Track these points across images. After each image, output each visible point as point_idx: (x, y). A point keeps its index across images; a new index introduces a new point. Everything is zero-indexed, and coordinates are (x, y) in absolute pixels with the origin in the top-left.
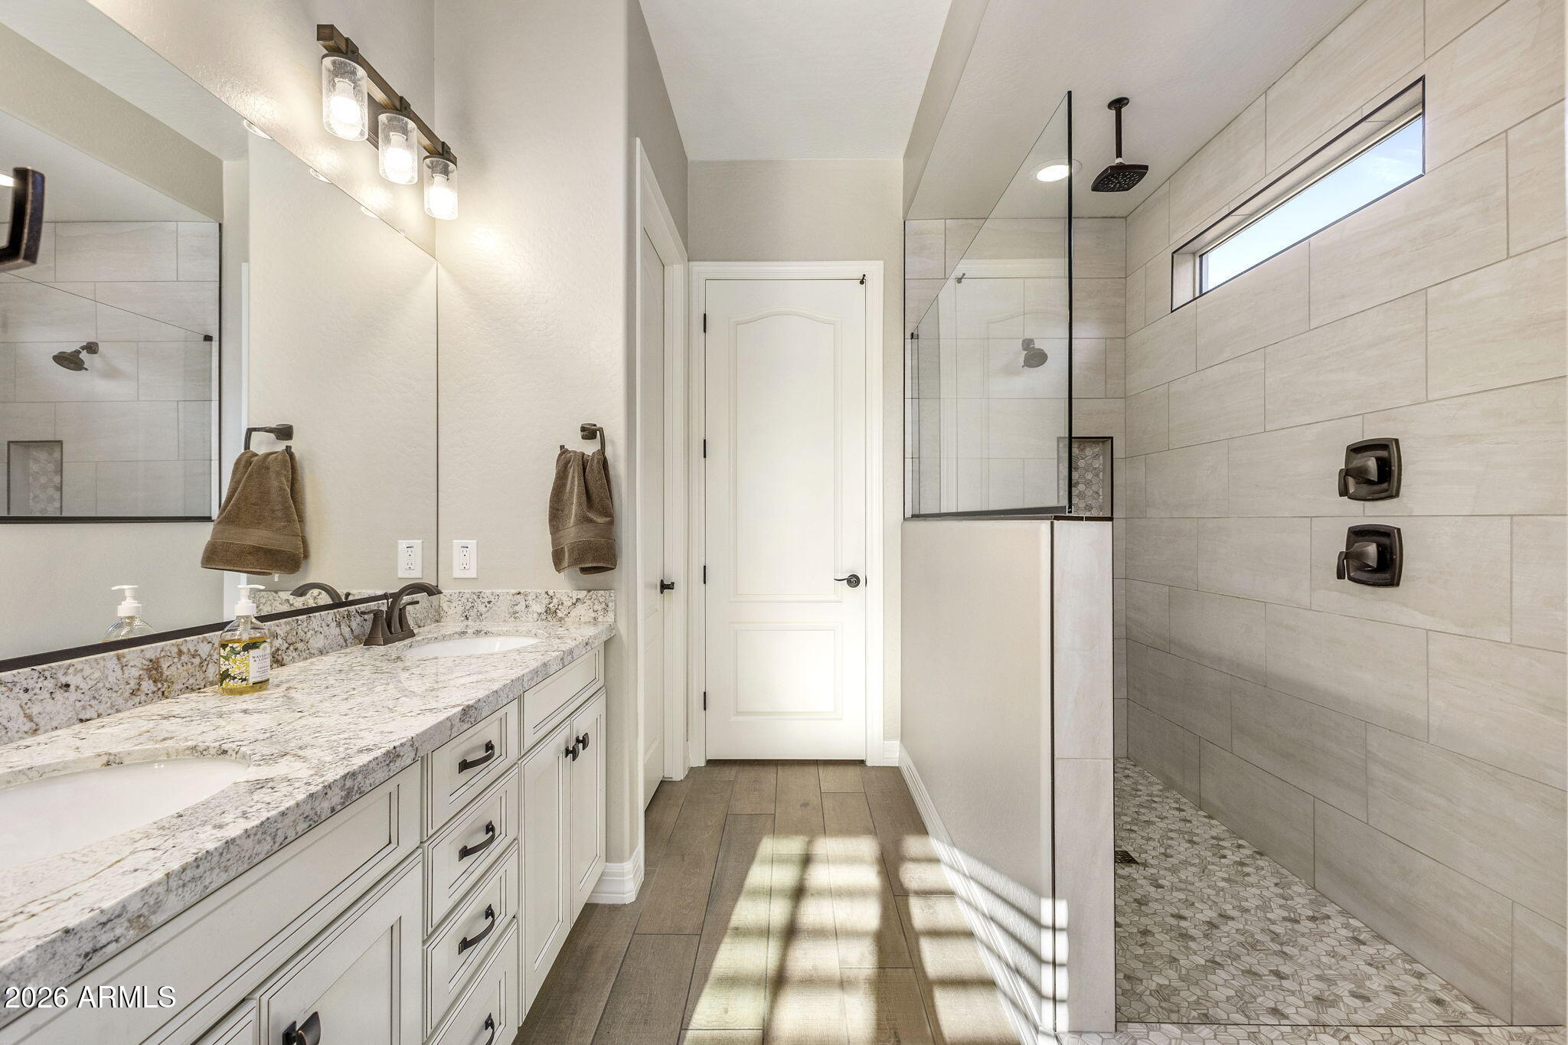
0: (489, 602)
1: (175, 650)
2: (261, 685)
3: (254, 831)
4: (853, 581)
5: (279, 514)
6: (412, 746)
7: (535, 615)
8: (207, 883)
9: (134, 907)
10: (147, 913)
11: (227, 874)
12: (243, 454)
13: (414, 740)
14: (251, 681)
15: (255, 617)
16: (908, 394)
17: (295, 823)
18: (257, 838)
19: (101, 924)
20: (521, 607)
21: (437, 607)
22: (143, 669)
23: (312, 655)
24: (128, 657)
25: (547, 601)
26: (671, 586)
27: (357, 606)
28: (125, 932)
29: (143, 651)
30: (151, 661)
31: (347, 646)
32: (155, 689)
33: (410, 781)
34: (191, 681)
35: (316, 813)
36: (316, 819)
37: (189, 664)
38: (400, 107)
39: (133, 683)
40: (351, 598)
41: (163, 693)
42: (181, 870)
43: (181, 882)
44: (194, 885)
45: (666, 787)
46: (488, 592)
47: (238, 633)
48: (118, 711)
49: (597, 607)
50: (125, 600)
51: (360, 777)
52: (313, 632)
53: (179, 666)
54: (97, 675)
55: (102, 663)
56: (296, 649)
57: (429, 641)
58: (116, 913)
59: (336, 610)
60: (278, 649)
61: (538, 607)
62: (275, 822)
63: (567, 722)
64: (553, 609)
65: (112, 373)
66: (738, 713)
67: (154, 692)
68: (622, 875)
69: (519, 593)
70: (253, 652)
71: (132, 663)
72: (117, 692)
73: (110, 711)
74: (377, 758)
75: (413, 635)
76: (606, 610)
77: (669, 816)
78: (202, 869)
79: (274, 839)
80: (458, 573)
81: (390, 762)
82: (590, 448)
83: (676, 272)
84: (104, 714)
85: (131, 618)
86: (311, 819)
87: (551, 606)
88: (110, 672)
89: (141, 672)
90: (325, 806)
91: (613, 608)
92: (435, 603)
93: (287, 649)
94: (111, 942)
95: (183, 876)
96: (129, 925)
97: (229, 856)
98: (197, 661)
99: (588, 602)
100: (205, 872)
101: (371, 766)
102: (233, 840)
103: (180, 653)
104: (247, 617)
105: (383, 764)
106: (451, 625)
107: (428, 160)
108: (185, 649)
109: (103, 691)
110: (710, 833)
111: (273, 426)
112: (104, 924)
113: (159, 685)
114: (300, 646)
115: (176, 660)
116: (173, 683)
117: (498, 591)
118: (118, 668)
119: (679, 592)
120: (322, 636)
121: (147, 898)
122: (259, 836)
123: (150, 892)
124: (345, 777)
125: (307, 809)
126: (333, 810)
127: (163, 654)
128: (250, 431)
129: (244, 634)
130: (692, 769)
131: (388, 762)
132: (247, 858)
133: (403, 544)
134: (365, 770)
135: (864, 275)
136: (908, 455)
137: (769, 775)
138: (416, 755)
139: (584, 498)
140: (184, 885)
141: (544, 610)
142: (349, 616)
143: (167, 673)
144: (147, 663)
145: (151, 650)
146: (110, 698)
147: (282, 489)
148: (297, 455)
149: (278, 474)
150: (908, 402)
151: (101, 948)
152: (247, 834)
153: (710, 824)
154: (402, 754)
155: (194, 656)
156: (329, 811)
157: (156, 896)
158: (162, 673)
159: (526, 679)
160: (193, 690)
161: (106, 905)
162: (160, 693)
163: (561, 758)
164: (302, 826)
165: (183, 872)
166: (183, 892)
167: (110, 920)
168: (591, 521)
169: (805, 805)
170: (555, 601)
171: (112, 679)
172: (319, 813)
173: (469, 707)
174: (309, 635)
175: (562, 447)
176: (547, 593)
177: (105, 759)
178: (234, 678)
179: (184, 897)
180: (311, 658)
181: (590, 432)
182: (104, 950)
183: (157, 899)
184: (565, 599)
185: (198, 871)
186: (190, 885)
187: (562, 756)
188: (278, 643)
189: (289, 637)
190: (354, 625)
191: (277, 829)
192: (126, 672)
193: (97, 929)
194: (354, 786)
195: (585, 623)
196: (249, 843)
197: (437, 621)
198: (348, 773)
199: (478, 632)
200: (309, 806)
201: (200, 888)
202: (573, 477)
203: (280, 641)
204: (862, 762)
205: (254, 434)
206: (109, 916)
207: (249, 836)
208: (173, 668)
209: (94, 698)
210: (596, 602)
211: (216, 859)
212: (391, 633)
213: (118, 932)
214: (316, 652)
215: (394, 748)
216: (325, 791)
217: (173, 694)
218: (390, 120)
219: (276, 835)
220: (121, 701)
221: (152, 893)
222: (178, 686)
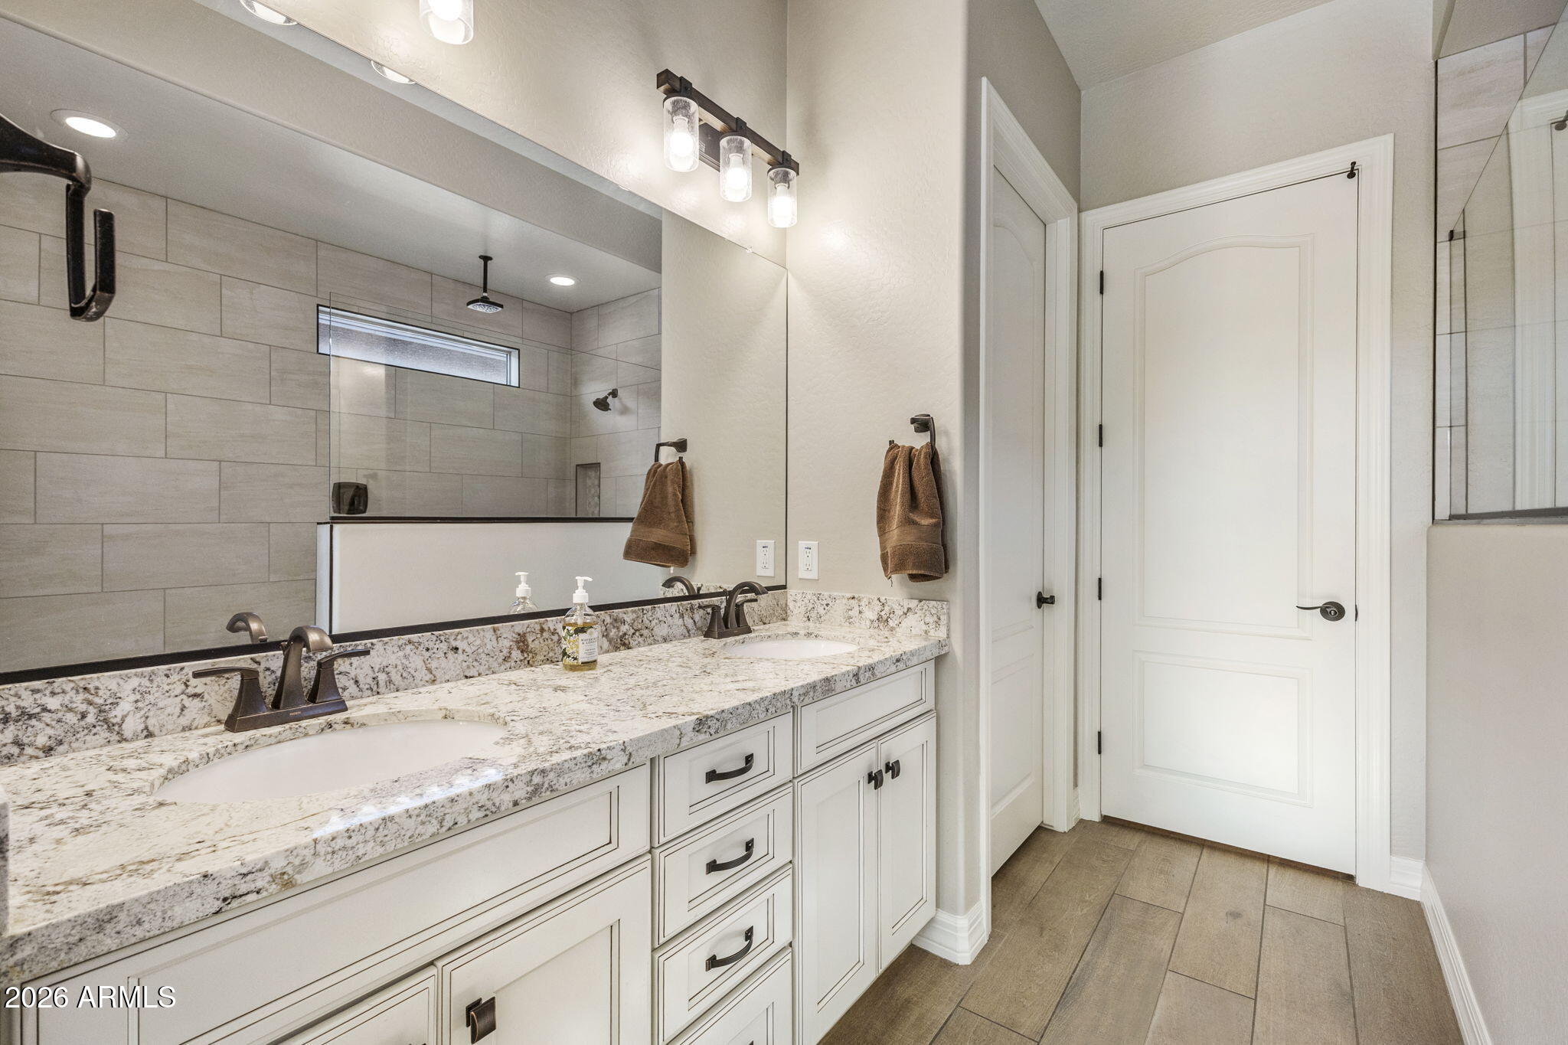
0: (827, 605)
1: (538, 627)
2: (590, 664)
3: (417, 812)
4: (1333, 611)
5: (673, 515)
6: (624, 750)
7: (868, 623)
8: (360, 854)
9: (277, 865)
10: (291, 872)
11: (384, 848)
12: (654, 465)
13: (626, 745)
14: (580, 660)
15: (589, 607)
16: (1443, 326)
17: (467, 811)
18: (420, 819)
19: (241, 874)
20: (854, 613)
21: (784, 606)
22: (513, 641)
23: (656, 642)
24: (502, 630)
25: (879, 608)
26: (1051, 600)
27: (700, 601)
28: (267, 885)
29: (513, 626)
30: (519, 634)
31: (689, 636)
32: (522, 658)
33: (636, 784)
34: (551, 654)
35: (494, 804)
36: (494, 809)
37: (549, 640)
38: (737, 127)
39: (505, 651)
40: (701, 592)
41: (528, 661)
42: (331, 839)
43: (330, 850)
44: (345, 853)
45: (1043, 836)
46: (826, 594)
47: (574, 617)
48: (493, 673)
49: (929, 619)
50: (520, 584)
51: (552, 775)
52: (657, 621)
53: (542, 642)
54: (478, 642)
55: (482, 632)
56: (641, 635)
57: (762, 639)
58: (258, 867)
59: (679, 603)
60: (625, 634)
61: (871, 614)
62: (442, 807)
63: (873, 744)
64: (885, 617)
65: (625, 411)
66: (1146, 766)
67: (521, 661)
68: (956, 929)
69: (853, 598)
70: (582, 636)
71: (505, 636)
72: (493, 657)
73: (487, 672)
74: (575, 758)
75: (749, 631)
76: (937, 623)
77: (1036, 874)
78: (353, 841)
79: (441, 823)
80: (803, 574)
81: (593, 764)
82: (920, 441)
83: (1062, 230)
84: (483, 673)
85: (524, 598)
86: (488, 809)
87: (883, 613)
88: (487, 641)
89: (511, 643)
90: (506, 799)
91: (945, 622)
92: (782, 602)
93: (633, 634)
94: (252, 892)
95: (333, 844)
96: (272, 880)
97: (386, 832)
98: (555, 638)
99: (919, 613)
100: (358, 844)
101: (566, 765)
102: (392, 818)
103: (542, 630)
104: (582, 604)
105: (584, 765)
106: (795, 623)
107: (771, 172)
108: (545, 627)
109: (483, 656)
110: (1085, 911)
111: (675, 440)
112: (245, 875)
113: (526, 655)
114: (645, 632)
115: (539, 636)
116: (536, 654)
117: (835, 594)
118: (494, 638)
119: (1063, 609)
120: (666, 625)
121: (291, 859)
122: (423, 817)
123: (295, 853)
124: (532, 773)
125: (483, 799)
126: (516, 804)
127: (528, 630)
128: (659, 446)
129: (578, 619)
130: (1082, 821)
131: (590, 764)
132: (407, 837)
133: (760, 543)
134: (560, 770)
135: (1354, 164)
136: (1443, 420)
137: (1188, 858)
138: (629, 760)
139: (908, 496)
140: (333, 853)
141: (876, 617)
142: (692, 608)
143: (531, 646)
144: (517, 636)
145: (520, 626)
146: (488, 661)
147: (675, 495)
148: (688, 465)
149: (673, 482)
150: (1443, 341)
151: (241, 896)
152: (408, 814)
153: (1087, 898)
154: (609, 757)
155: (553, 634)
156: (511, 804)
157: (302, 858)
158: (528, 646)
159: (796, 694)
160: (552, 662)
161: (249, 858)
162: (526, 662)
163: (861, 783)
164: (476, 814)
165: (332, 840)
166: (332, 858)
167: (251, 873)
168: (914, 523)
169: (1235, 915)
170: (887, 608)
171: (489, 647)
172: (497, 804)
173: (707, 717)
174: (654, 623)
175: (891, 442)
176: (879, 599)
177: (443, 712)
178: (569, 657)
179: (333, 863)
180: (655, 644)
181: (923, 424)
182: (243, 898)
183: (303, 860)
184: (896, 607)
185: (351, 841)
186: (340, 853)
187: (864, 781)
188: (624, 628)
189: (636, 623)
190: (697, 617)
191: (445, 814)
192: (500, 642)
193: (237, 878)
194: (543, 783)
195: (916, 635)
196: (411, 823)
197: (784, 620)
198: (536, 770)
199: (809, 635)
200: (485, 797)
201: (352, 857)
202: (899, 474)
203: (627, 627)
204: (1349, 878)
205: (662, 448)
206: (250, 868)
207: (410, 816)
208: (536, 642)
209: (476, 660)
210: (927, 613)
211: (371, 832)
212: (727, 627)
213: (259, 884)
214: (660, 639)
215: (599, 750)
216: (506, 784)
217: (536, 663)
218: (728, 142)
219: (443, 820)
220: (495, 665)
221: (297, 855)
222: (540, 657)
